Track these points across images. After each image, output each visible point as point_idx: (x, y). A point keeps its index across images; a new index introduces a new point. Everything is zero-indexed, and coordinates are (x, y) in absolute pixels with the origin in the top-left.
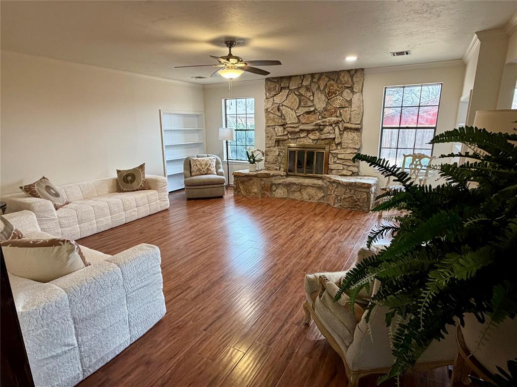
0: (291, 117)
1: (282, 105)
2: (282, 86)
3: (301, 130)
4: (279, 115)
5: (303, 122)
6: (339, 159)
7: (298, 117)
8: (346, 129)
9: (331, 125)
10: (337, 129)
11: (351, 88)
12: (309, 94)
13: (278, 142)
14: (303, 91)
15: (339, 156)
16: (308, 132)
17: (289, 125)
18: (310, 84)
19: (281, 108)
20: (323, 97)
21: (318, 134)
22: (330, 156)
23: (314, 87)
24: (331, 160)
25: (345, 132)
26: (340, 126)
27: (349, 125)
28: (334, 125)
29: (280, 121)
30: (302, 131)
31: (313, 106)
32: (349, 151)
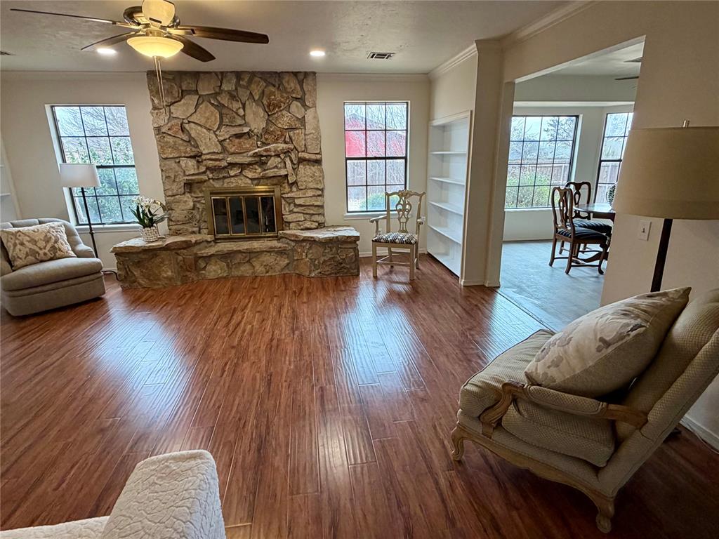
0: (208, 143)
1: (189, 122)
2: (184, 88)
3: (230, 164)
4: (186, 138)
5: (232, 150)
6: (296, 206)
7: (221, 142)
8: (301, 161)
9: (278, 156)
10: (288, 161)
11: (302, 100)
12: (236, 105)
13: (189, 186)
14: (224, 100)
15: (297, 202)
16: (243, 166)
17: (208, 157)
18: (236, 89)
19: (187, 126)
20: (262, 113)
21: (259, 170)
22: (283, 202)
23: (244, 95)
24: (286, 209)
25: (301, 166)
26: (293, 156)
27: (307, 156)
28: (282, 156)
29: (188, 149)
30: (232, 165)
31: (246, 124)
32: (310, 193)
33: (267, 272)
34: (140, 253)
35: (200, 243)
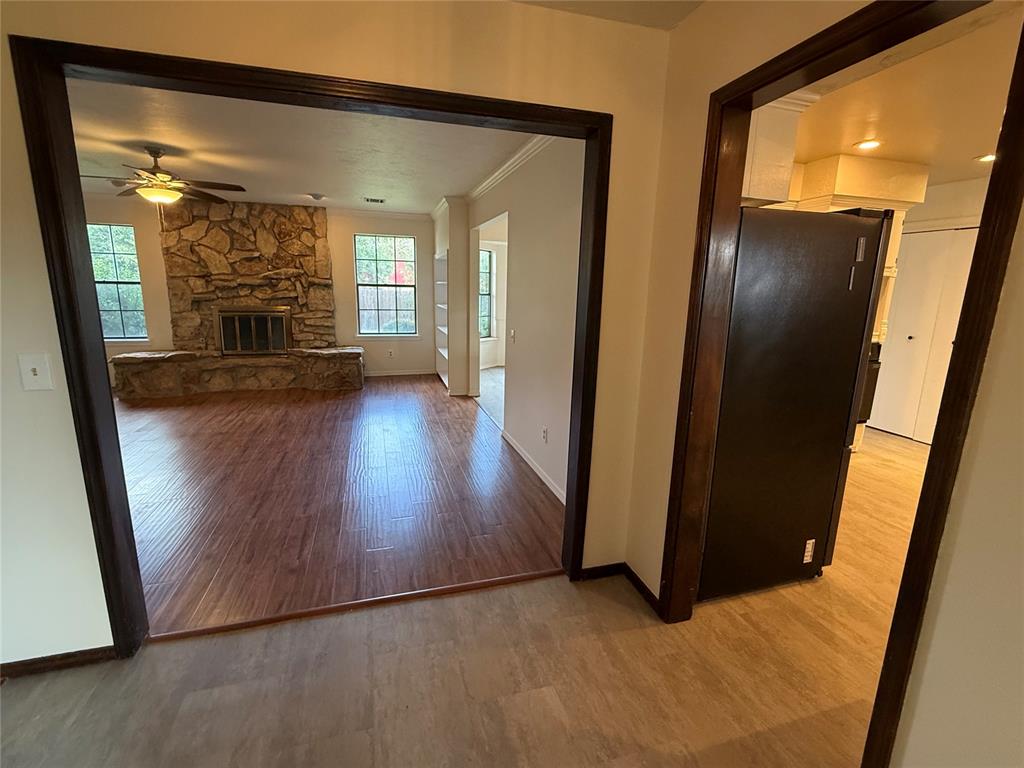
0: (218, 265)
1: (199, 245)
2: (195, 213)
3: (240, 285)
4: (195, 259)
5: (243, 271)
6: (306, 325)
7: (231, 264)
8: (312, 284)
9: (289, 279)
10: (298, 284)
11: (312, 231)
12: (246, 232)
13: (197, 303)
14: (236, 227)
15: (307, 322)
16: (253, 287)
17: (216, 277)
18: (248, 217)
19: (197, 248)
20: (272, 240)
21: (269, 291)
22: (294, 322)
23: (255, 223)
24: (295, 329)
25: (311, 289)
26: (303, 281)
27: (317, 281)
28: (293, 280)
29: (197, 270)
30: (242, 286)
31: (257, 250)
32: (320, 315)
33: (273, 386)
34: (140, 364)
35: (205, 358)
